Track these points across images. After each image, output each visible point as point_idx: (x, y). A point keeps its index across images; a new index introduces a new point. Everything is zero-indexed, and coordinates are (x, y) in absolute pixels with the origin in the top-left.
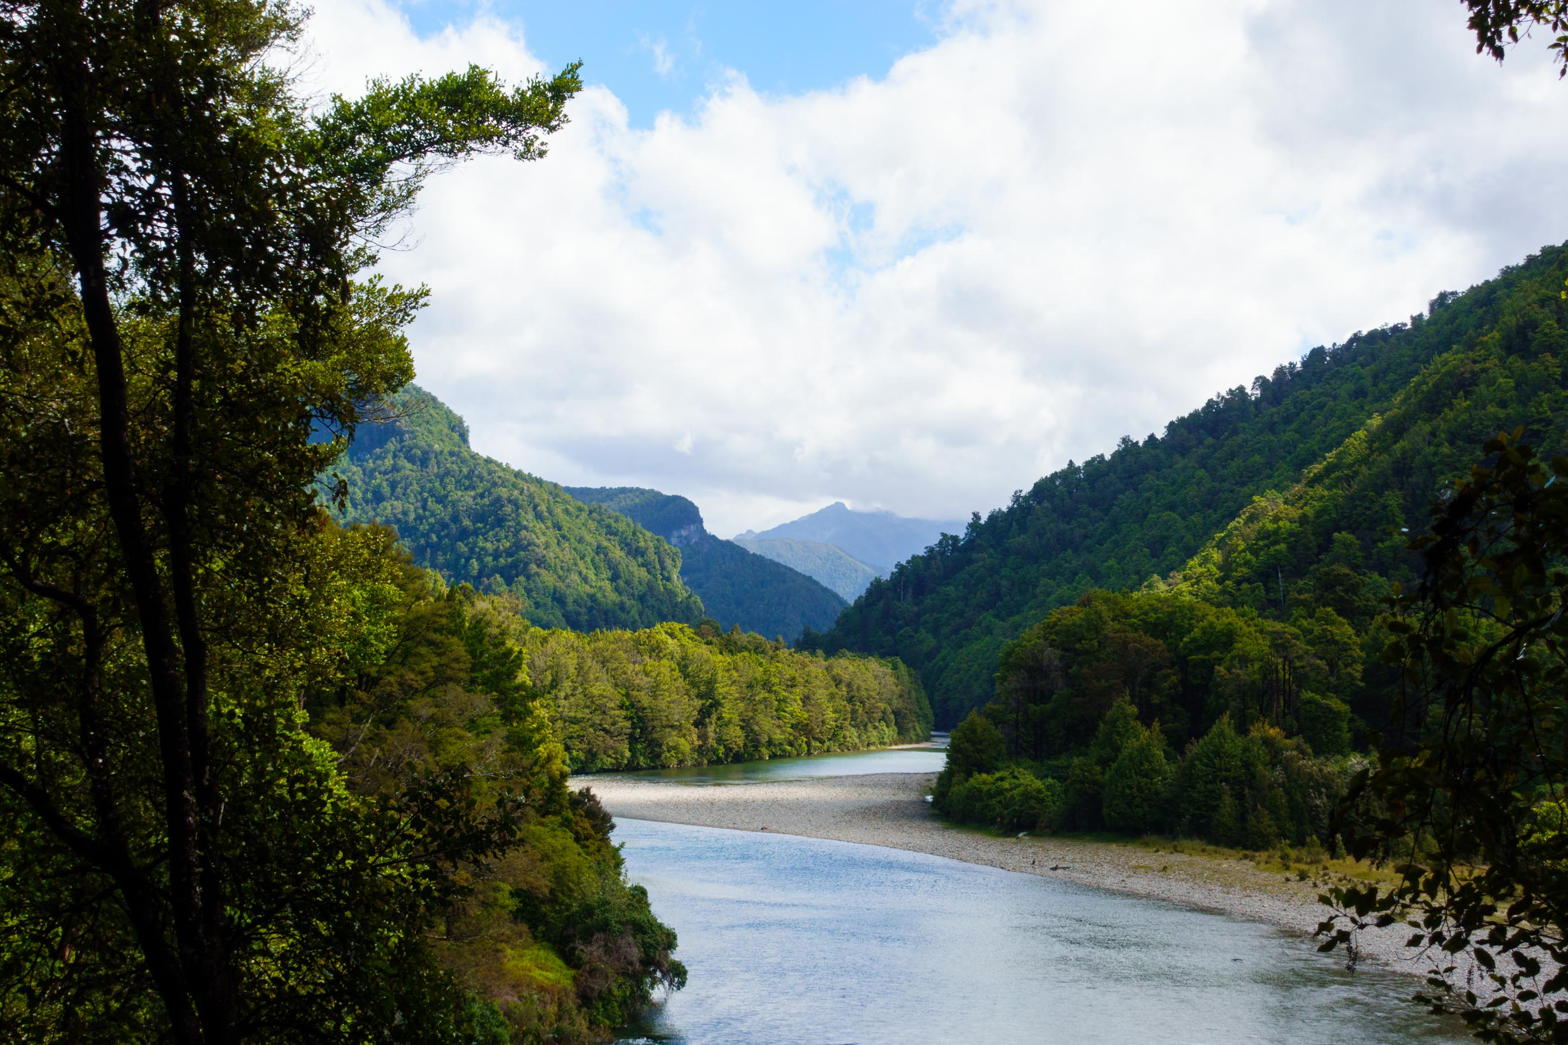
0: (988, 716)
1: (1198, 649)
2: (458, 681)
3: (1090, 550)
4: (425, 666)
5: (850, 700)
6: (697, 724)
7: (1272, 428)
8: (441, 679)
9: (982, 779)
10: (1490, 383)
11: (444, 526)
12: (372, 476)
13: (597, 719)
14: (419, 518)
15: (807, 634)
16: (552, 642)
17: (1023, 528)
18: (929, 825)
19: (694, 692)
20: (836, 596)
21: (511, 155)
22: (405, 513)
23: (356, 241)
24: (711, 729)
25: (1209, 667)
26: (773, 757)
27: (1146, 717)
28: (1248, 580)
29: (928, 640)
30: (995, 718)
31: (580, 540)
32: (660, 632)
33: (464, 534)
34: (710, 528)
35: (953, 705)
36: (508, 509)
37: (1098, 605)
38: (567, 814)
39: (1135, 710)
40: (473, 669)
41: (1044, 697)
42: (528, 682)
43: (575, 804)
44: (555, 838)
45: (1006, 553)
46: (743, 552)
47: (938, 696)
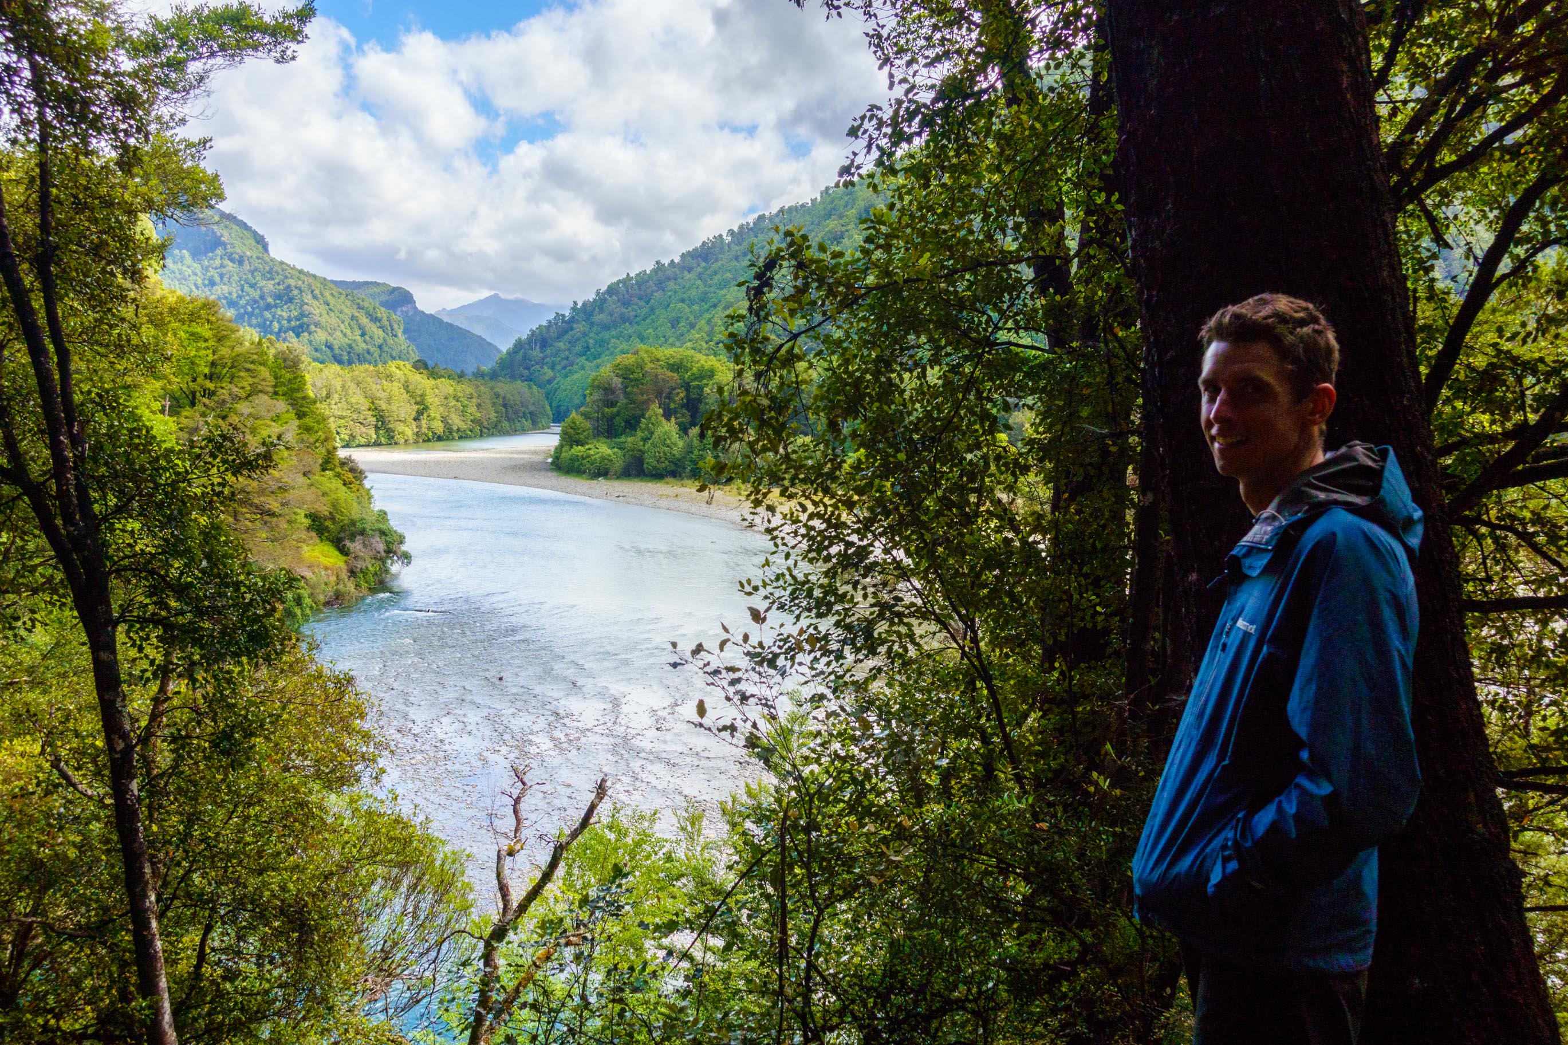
0: (582, 414)
1: (696, 379)
2: (266, 393)
3: (638, 323)
4: (245, 384)
5: (505, 406)
6: (415, 419)
7: (737, 258)
8: (254, 391)
9: (578, 450)
10: (851, 237)
11: (255, 302)
12: (207, 270)
13: (355, 416)
14: (240, 297)
16: (326, 372)
17: (601, 310)
18: (549, 474)
19: (413, 401)
20: (495, 347)
21: (272, 60)
22: (230, 293)
24: (424, 422)
25: (701, 389)
26: (460, 438)
27: (667, 416)
28: (722, 342)
29: (548, 373)
30: (586, 416)
31: (341, 312)
32: (392, 366)
33: (268, 307)
34: (420, 306)
35: (563, 409)
36: (296, 292)
37: (642, 354)
38: (338, 470)
39: (661, 411)
40: (275, 386)
41: (613, 404)
42: (311, 395)
43: (343, 464)
44: (329, 482)
45: (592, 324)
46: (440, 321)
47: (554, 404)
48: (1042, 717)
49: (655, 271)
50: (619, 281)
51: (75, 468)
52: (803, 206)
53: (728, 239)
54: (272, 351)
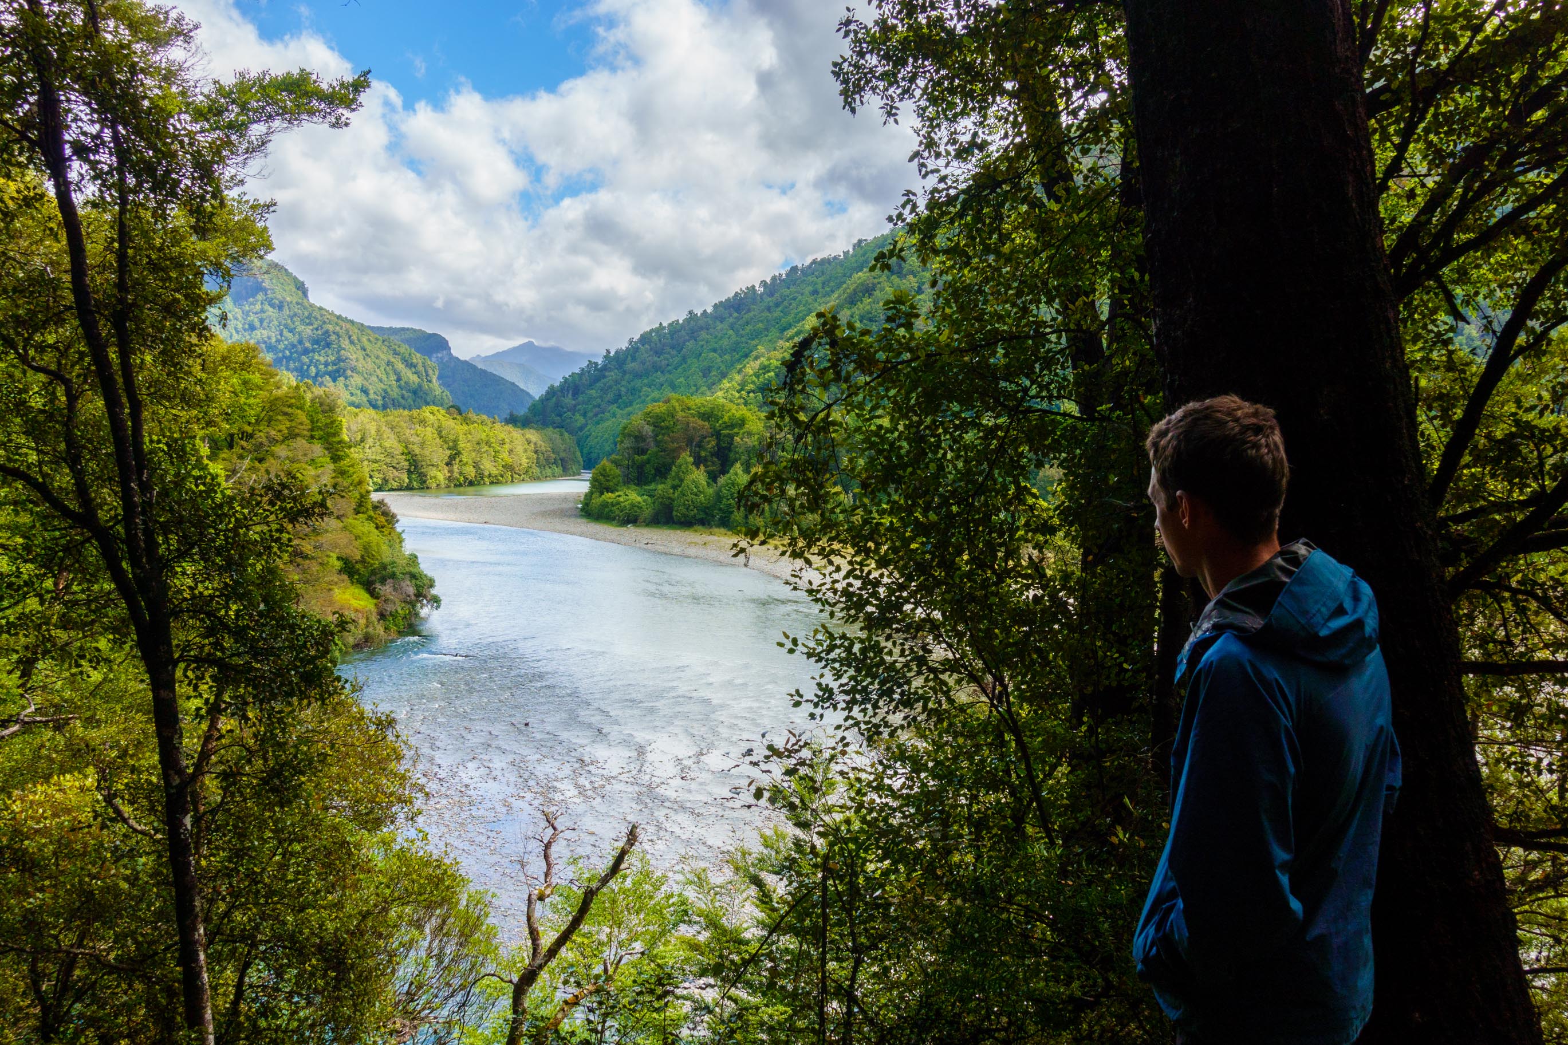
0: (613, 462)
1: (727, 427)
2: (304, 436)
3: (670, 372)
4: (283, 427)
5: (536, 452)
6: (447, 464)
7: (769, 309)
8: (292, 435)
9: (609, 496)
10: (882, 290)
11: (294, 346)
12: (248, 315)
13: (388, 460)
14: (278, 341)
15: (511, 415)
16: (361, 416)
17: (634, 359)
18: (579, 520)
19: (445, 446)
20: (528, 394)
21: (327, 125)
22: (269, 338)
23: (229, 172)
24: (456, 468)
25: (731, 437)
26: (492, 483)
27: (698, 462)
28: (753, 392)
29: (580, 420)
30: (617, 463)
31: (377, 357)
32: (426, 412)
33: (306, 352)
34: (455, 353)
35: (594, 456)
36: (333, 337)
37: (674, 402)
38: (371, 513)
39: (691, 459)
40: (312, 430)
41: (643, 452)
42: (346, 438)
43: (375, 508)
44: (363, 526)
45: (625, 373)
46: (474, 368)
47: (585, 451)
48: (1070, 772)
49: (687, 321)
50: (652, 331)
51: (144, 512)
52: (835, 258)
53: (760, 290)
54: (308, 396)
